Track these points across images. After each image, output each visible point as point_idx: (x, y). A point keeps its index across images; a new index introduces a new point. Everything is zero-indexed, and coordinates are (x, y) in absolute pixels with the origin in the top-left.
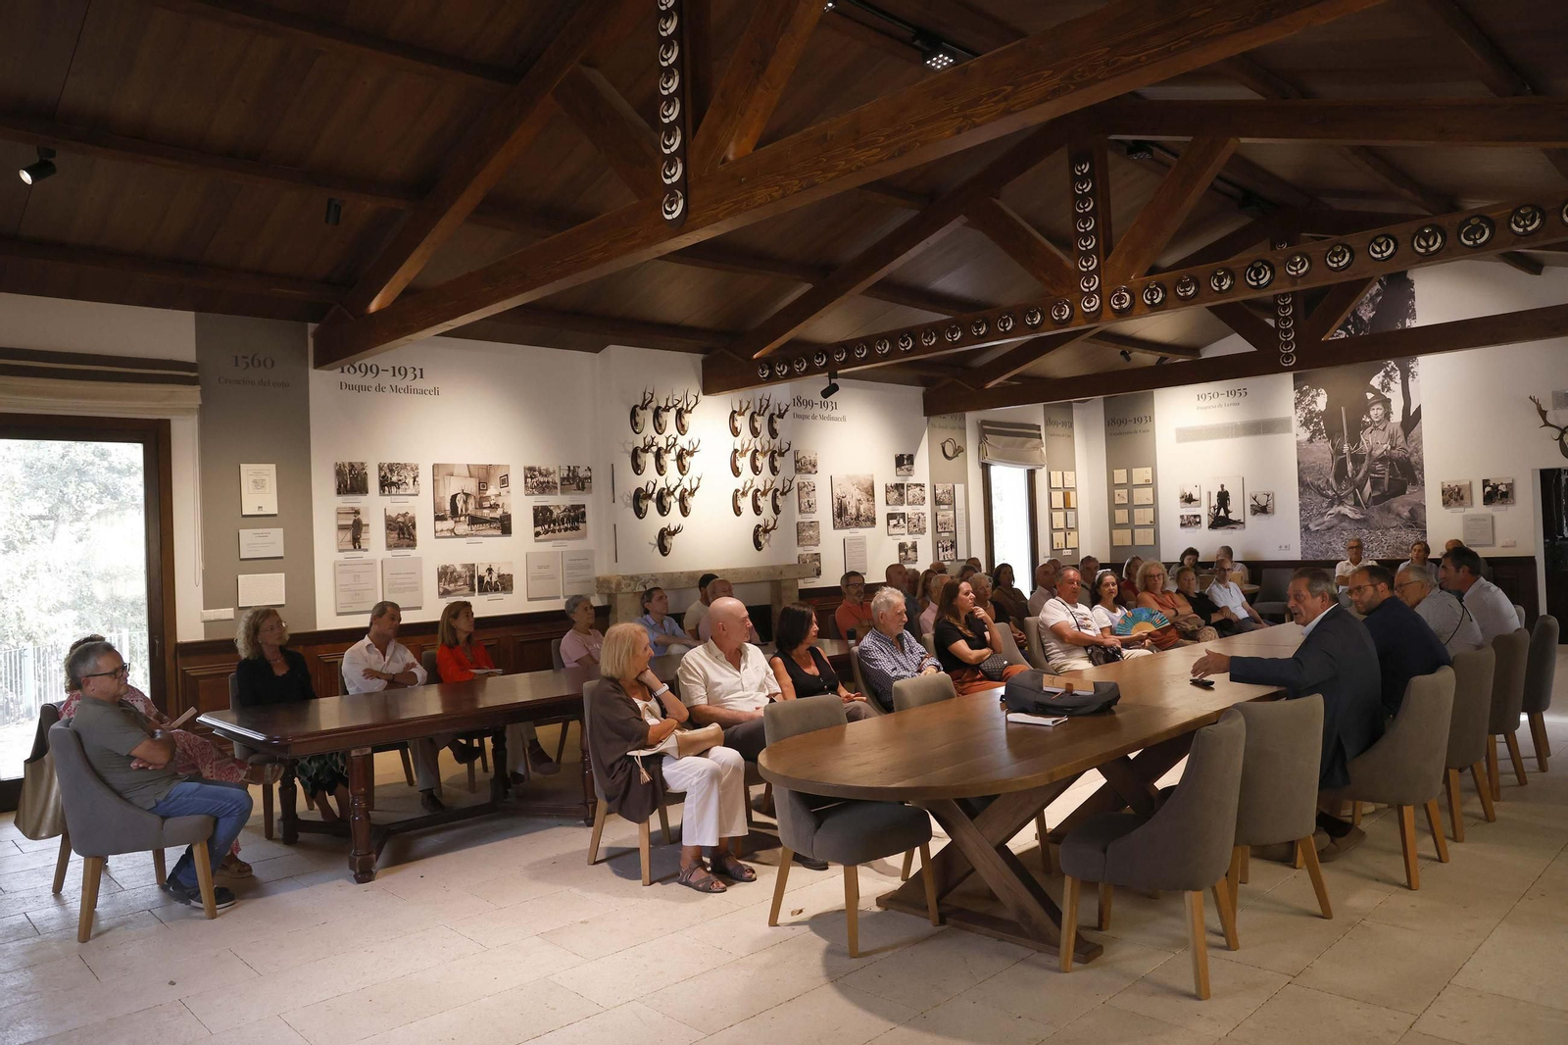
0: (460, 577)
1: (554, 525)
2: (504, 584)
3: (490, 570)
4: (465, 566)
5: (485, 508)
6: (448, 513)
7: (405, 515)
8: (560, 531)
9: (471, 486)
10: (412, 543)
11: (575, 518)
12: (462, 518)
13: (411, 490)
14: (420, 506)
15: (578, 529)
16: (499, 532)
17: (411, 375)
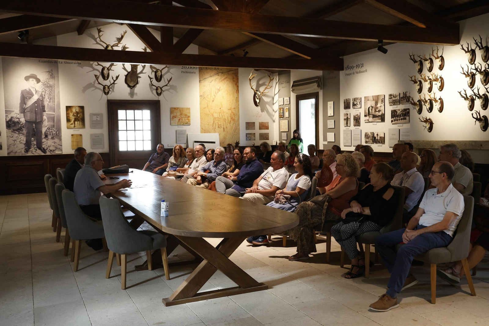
0: (370, 137)
1: (398, 117)
2: (382, 141)
3: (377, 135)
4: (371, 133)
5: (377, 112)
6: (367, 114)
7: (357, 115)
8: (399, 120)
9: (373, 104)
10: (359, 125)
11: (406, 114)
12: (371, 116)
13: (359, 106)
14: (361, 111)
15: (405, 119)
16: (380, 121)
17: (360, 67)
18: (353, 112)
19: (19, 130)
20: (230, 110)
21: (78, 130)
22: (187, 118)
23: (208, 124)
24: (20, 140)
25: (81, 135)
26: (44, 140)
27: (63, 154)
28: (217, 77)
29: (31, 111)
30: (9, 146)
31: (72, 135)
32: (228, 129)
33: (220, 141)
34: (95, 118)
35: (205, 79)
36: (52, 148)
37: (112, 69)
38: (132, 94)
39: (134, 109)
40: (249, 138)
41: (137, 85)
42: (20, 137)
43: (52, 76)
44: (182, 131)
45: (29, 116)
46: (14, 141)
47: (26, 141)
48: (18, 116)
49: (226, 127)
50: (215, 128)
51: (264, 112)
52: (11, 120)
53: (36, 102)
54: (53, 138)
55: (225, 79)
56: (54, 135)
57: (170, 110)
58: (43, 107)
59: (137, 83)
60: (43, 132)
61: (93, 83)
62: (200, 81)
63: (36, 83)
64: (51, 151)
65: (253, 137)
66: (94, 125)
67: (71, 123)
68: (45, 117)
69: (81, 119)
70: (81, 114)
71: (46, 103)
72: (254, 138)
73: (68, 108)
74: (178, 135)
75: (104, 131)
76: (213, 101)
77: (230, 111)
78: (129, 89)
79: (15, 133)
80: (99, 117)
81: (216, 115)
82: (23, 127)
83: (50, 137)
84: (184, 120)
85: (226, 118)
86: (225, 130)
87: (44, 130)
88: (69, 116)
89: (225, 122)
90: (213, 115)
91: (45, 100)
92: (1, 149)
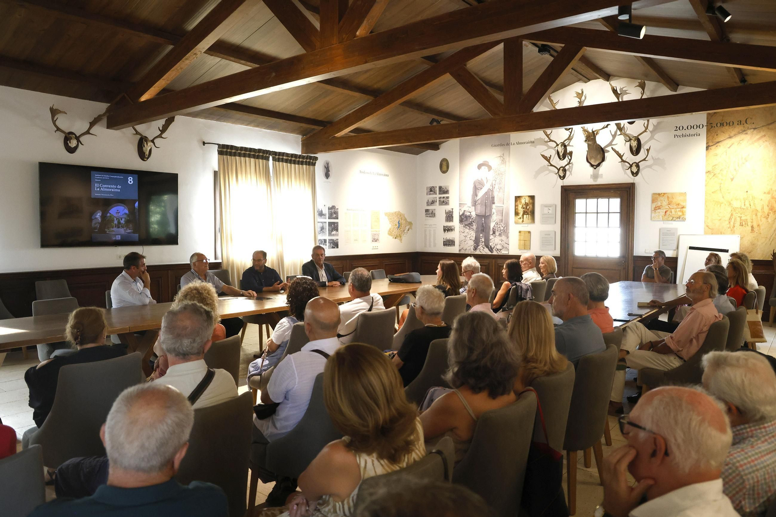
19: (470, 224)
20: (769, 193)
21: (527, 225)
22: (679, 209)
23: (720, 220)
24: (470, 236)
25: (529, 232)
26: (491, 237)
27: (510, 254)
28: (743, 136)
29: (481, 204)
30: (460, 242)
31: (520, 232)
32: (762, 228)
34: (546, 211)
35: (719, 142)
36: (499, 247)
38: (595, 176)
39: (597, 197)
42: (470, 233)
43: (503, 161)
44: (669, 230)
45: (480, 210)
46: (465, 236)
47: (475, 238)
48: (470, 210)
49: (758, 225)
50: (734, 226)
52: (463, 214)
53: (486, 193)
54: (500, 235)
55: (759, 139)
56: (501, 231)
57: (653, 197)
58: (493, 198)
60: (491, 228)
62: (707, 148)
63: (488, 170)
64: (498, 250)
66: (545, 219)
67: (519, 217)
68: (494, 211)
69: (530, 212)
70: (531, 206)
71: (496, 194)
73: (517, 198)
74: (663, 235)
75: (557, 227)
76: (732, 180)
77: (770, 195)
78: (592, 169)
79: (466, 228)
80: (551, 208)
81: (737, 204)
82: (473, 222)
83: (497, 233)
84: (673, 213)
85: (759, 208)
86: (756, 229)
87: (492, 225)
88: (517, 209)
89: (756, 215)
90: (730, 204)
91: (495, 190)
92: (454, 245)
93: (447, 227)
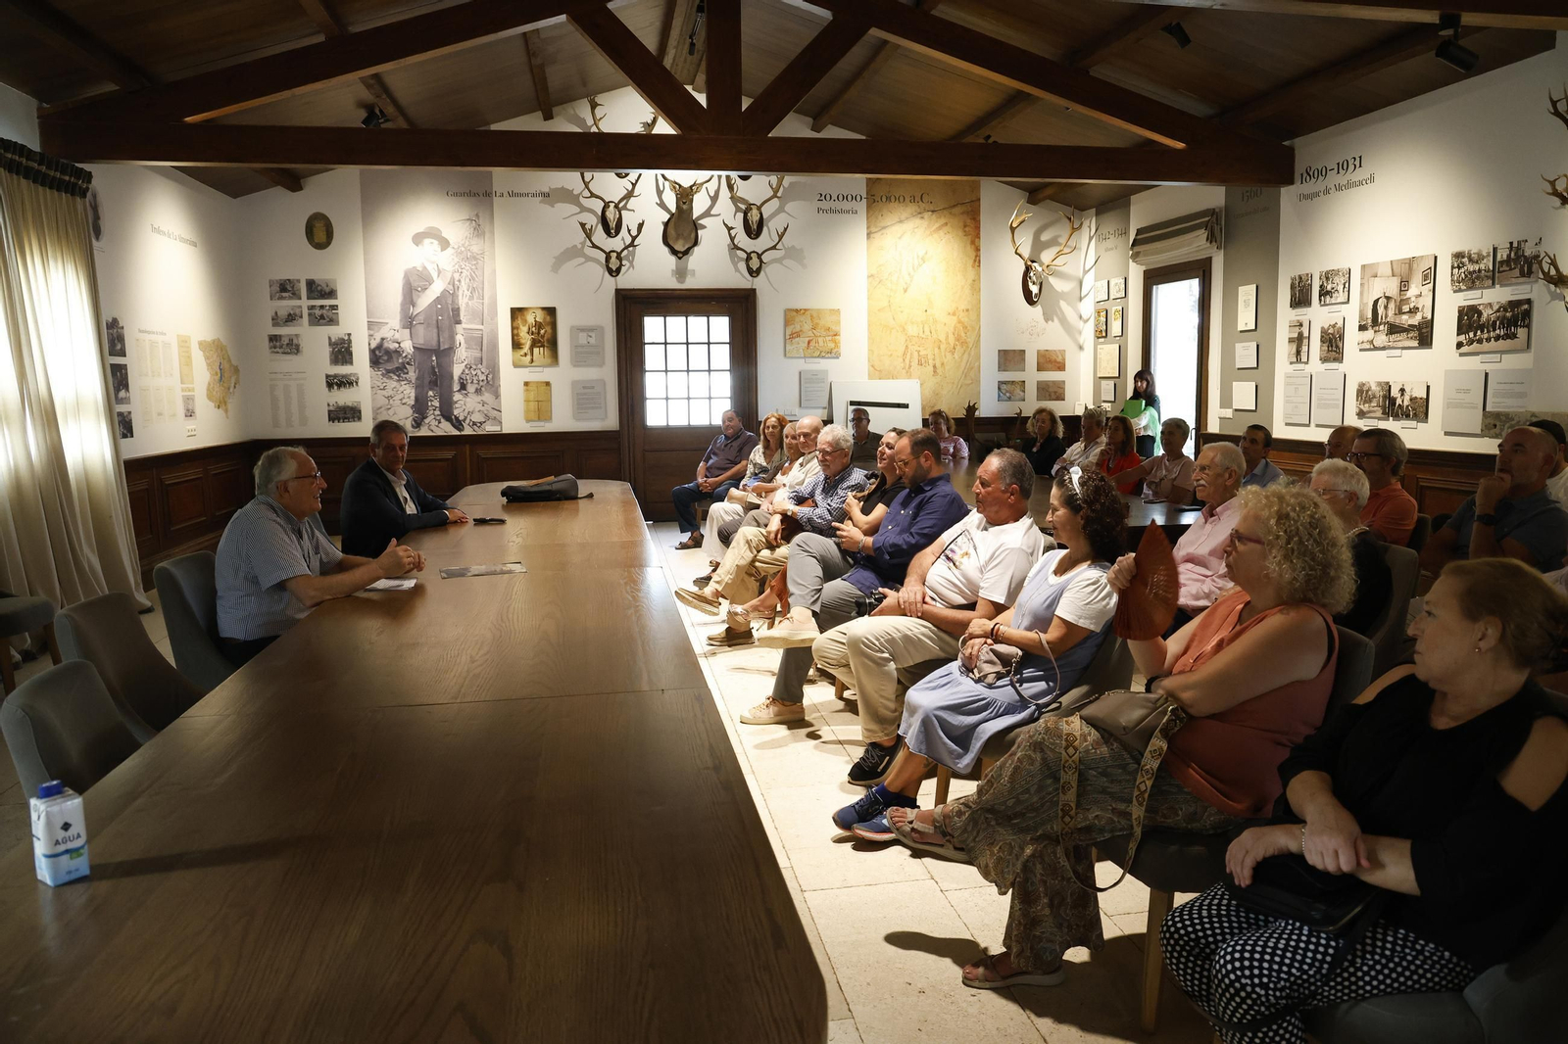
0: (1374, 397)
1: (1482, 332)
2: (1419, 410)
3: (1402, 391)
4: (1379, 384)
5: (1404, 313)
6: (1370, 321)
7: (1334, 326)
8: (1488, 340)
9: (1392, 287)
10: (1339, 359)
11: (1516, 319)
12: (1382, 327)
13: (1341, 297)
14: (1348, 314)
15: (1514, 336)
16: (1415, 343)
17: (1351, 167)
18: (1318, 316)
19: (400, 371)
20: (954, 314)
21: (540, 369)
22: (830, 338)
23: (891, 355)
24: (401, 396)
25: (548, 384)
26: (457, 397)
27: (504, 432)
28: (917, 221)
29: (426, 323)
30: (376, 411)
31: (526, 384)
32: (947, 368)
33: (922, 401)
34: (583, 338)
35: (884, 228)
36: (477, 418)
37: (628, 207)
38: (681, 273)
39: (686, 314)
40: (1008, 395)
41: (696, 248)
42: (401, 389)
43: (478, 231)
44: (815, 374)
45: (425, 336)
46: (389, 398)
47: (417, 399)
48: (397, 336)
49: (943, 364)
50: (910, 366)
51: (1053, 321)
52: (380, 347)
53: (438, 300)
54: (478, 391)
55: (940, 228)
56: (481, 383)
57: (785, 315)
58: (456, 311)
59: (696, 243)
60: (456, 378)
61: (579, 246)
62: (869, 235)
63: (439, 249)
64: (474, 424)
65: (1018, 391)
66: (581, 357)
67: (522, 352)
68: (459, 338)
69: (548, 340)
70: (549, 329)
71: (463, 302)
72: (1022, 394)
73: (516, 313)
74: (806, 383)
75: (607, 372)
76: (905, 291)
77: (955, 318)
78: (673, 259)
79: (391, 378)
80: (593, 335)
81: (913, 330)
82: (408, 363)
83: (471, 388)
84: (821, 343)
85: (942, 337)
86: (939, 371)
87: (457, 371)
88: (518, 335)
89: (939, 348)
90: (904, 329)
91: (460, 293)
92: (360, 419)
93: (335, 376)
